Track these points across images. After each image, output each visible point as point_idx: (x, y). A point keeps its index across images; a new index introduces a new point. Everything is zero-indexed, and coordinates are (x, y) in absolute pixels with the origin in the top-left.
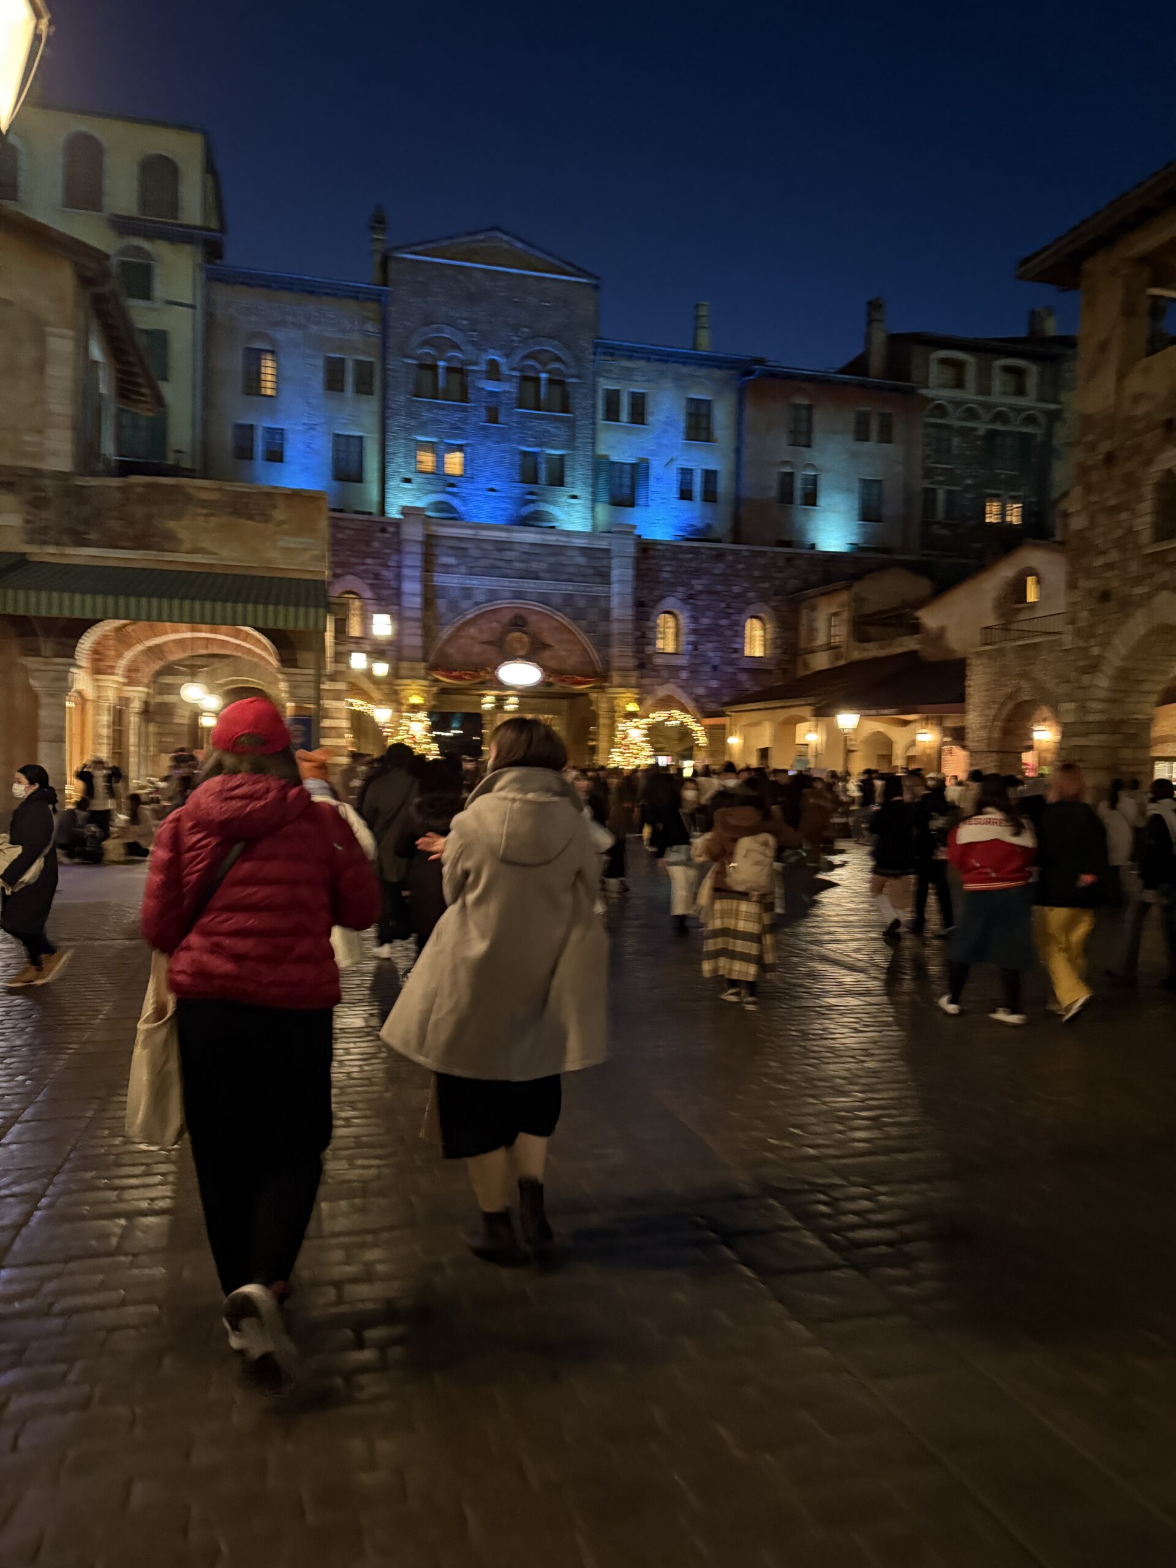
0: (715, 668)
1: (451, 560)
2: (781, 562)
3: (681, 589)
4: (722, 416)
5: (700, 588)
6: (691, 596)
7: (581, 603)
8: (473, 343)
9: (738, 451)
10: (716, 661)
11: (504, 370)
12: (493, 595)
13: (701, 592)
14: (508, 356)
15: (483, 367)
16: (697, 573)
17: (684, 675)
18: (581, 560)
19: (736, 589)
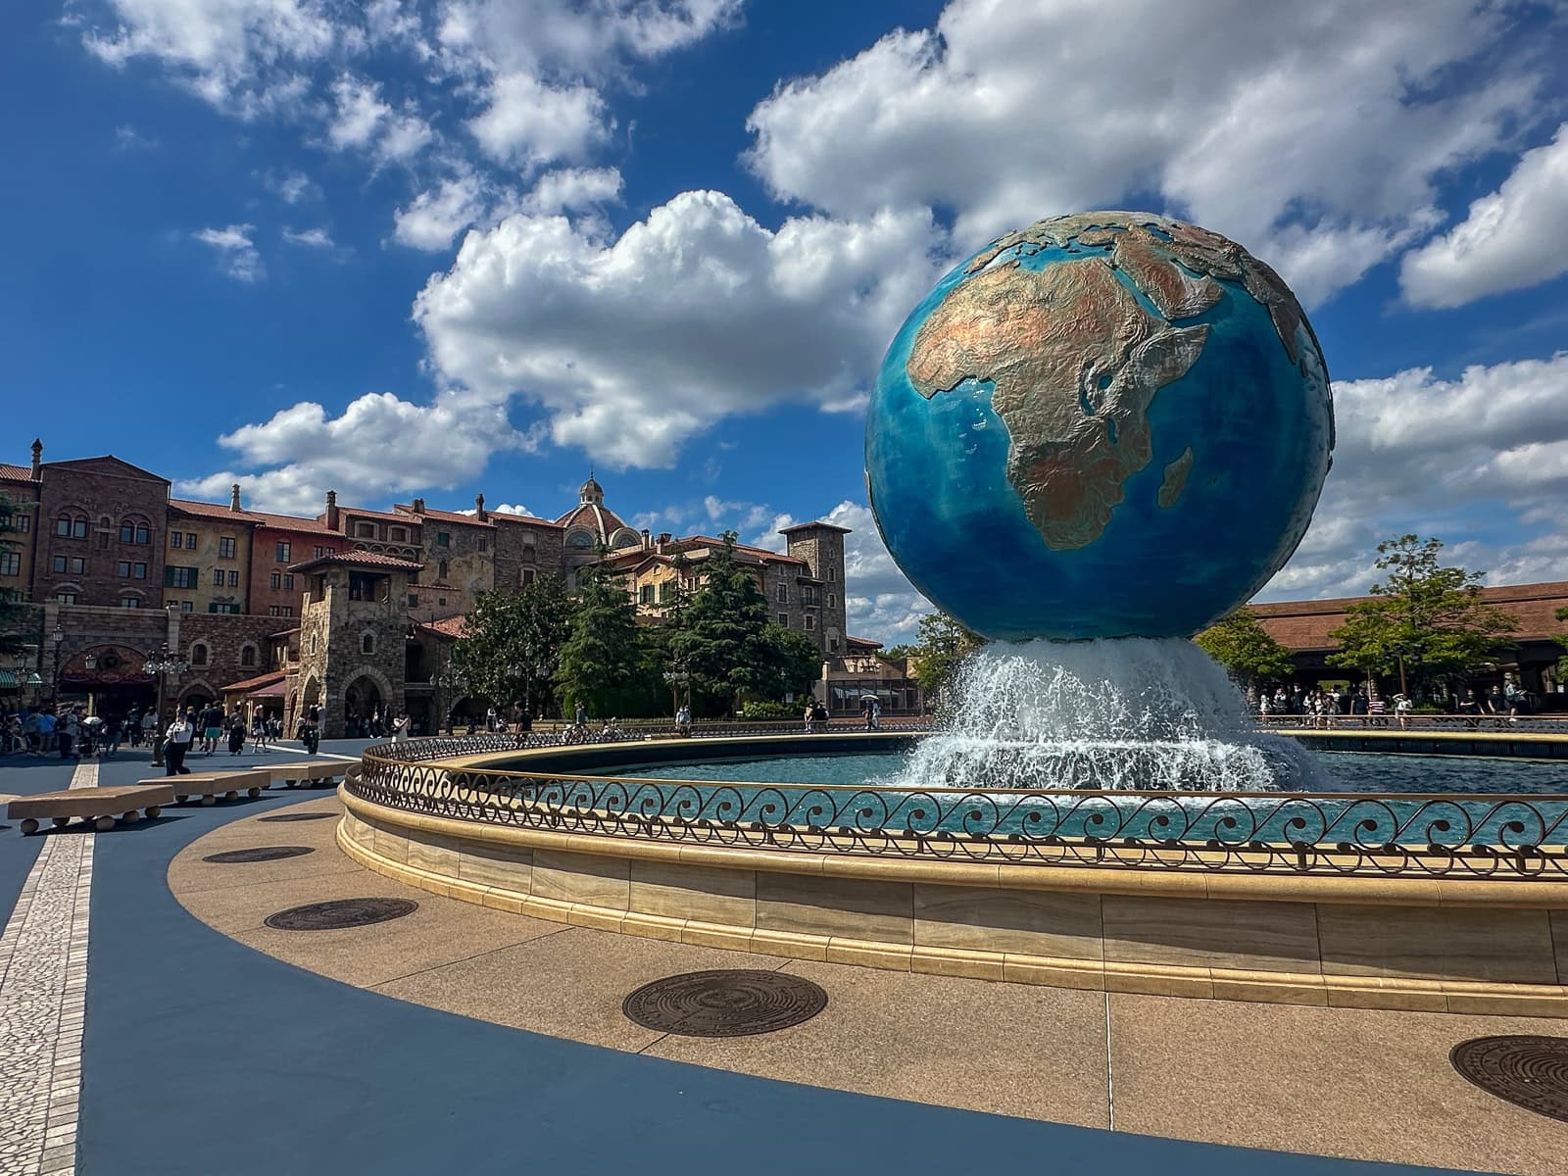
0: (224, 671)
1: (75, 623)
2: (261, 622)
3: (206, 634)
4: (242, 544)
5: (217, 634)
6: (212, 638)
7: (149, 642)
8: (93, 509)
9: (250, 563)
10: (225, 667)
11: (112, 523)
12: (97, 638)
13: (217, 636)
14: (115, 517)
15: (99, 521)
16: (216, 627)
17: (207, 674)
18: (151, 622)
19: (237, 634)
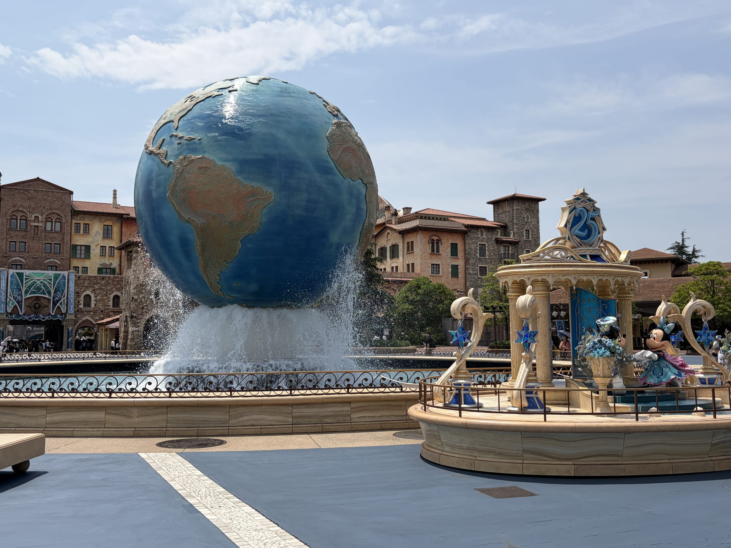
0: (102, 311)
3: (91, 288)
4: (116, 229)
5: (97, 288)
6: (94, 290)
8: (30, 212)
9: (121, 241)
11: (40, 219)
13: (97, 289)
14: (42, 216)
15: (33, 219)
16: (97, 283)
17: (92, 313)
19: (109, 288)
